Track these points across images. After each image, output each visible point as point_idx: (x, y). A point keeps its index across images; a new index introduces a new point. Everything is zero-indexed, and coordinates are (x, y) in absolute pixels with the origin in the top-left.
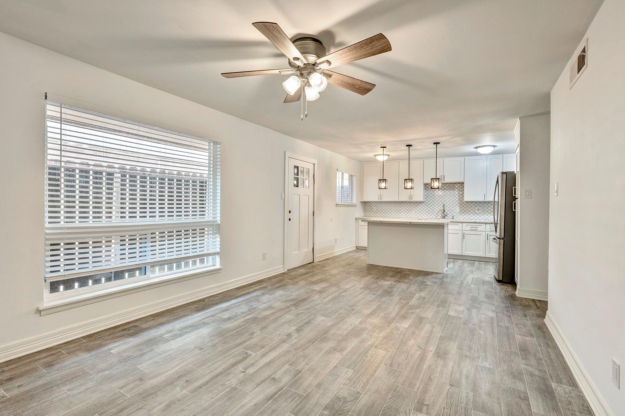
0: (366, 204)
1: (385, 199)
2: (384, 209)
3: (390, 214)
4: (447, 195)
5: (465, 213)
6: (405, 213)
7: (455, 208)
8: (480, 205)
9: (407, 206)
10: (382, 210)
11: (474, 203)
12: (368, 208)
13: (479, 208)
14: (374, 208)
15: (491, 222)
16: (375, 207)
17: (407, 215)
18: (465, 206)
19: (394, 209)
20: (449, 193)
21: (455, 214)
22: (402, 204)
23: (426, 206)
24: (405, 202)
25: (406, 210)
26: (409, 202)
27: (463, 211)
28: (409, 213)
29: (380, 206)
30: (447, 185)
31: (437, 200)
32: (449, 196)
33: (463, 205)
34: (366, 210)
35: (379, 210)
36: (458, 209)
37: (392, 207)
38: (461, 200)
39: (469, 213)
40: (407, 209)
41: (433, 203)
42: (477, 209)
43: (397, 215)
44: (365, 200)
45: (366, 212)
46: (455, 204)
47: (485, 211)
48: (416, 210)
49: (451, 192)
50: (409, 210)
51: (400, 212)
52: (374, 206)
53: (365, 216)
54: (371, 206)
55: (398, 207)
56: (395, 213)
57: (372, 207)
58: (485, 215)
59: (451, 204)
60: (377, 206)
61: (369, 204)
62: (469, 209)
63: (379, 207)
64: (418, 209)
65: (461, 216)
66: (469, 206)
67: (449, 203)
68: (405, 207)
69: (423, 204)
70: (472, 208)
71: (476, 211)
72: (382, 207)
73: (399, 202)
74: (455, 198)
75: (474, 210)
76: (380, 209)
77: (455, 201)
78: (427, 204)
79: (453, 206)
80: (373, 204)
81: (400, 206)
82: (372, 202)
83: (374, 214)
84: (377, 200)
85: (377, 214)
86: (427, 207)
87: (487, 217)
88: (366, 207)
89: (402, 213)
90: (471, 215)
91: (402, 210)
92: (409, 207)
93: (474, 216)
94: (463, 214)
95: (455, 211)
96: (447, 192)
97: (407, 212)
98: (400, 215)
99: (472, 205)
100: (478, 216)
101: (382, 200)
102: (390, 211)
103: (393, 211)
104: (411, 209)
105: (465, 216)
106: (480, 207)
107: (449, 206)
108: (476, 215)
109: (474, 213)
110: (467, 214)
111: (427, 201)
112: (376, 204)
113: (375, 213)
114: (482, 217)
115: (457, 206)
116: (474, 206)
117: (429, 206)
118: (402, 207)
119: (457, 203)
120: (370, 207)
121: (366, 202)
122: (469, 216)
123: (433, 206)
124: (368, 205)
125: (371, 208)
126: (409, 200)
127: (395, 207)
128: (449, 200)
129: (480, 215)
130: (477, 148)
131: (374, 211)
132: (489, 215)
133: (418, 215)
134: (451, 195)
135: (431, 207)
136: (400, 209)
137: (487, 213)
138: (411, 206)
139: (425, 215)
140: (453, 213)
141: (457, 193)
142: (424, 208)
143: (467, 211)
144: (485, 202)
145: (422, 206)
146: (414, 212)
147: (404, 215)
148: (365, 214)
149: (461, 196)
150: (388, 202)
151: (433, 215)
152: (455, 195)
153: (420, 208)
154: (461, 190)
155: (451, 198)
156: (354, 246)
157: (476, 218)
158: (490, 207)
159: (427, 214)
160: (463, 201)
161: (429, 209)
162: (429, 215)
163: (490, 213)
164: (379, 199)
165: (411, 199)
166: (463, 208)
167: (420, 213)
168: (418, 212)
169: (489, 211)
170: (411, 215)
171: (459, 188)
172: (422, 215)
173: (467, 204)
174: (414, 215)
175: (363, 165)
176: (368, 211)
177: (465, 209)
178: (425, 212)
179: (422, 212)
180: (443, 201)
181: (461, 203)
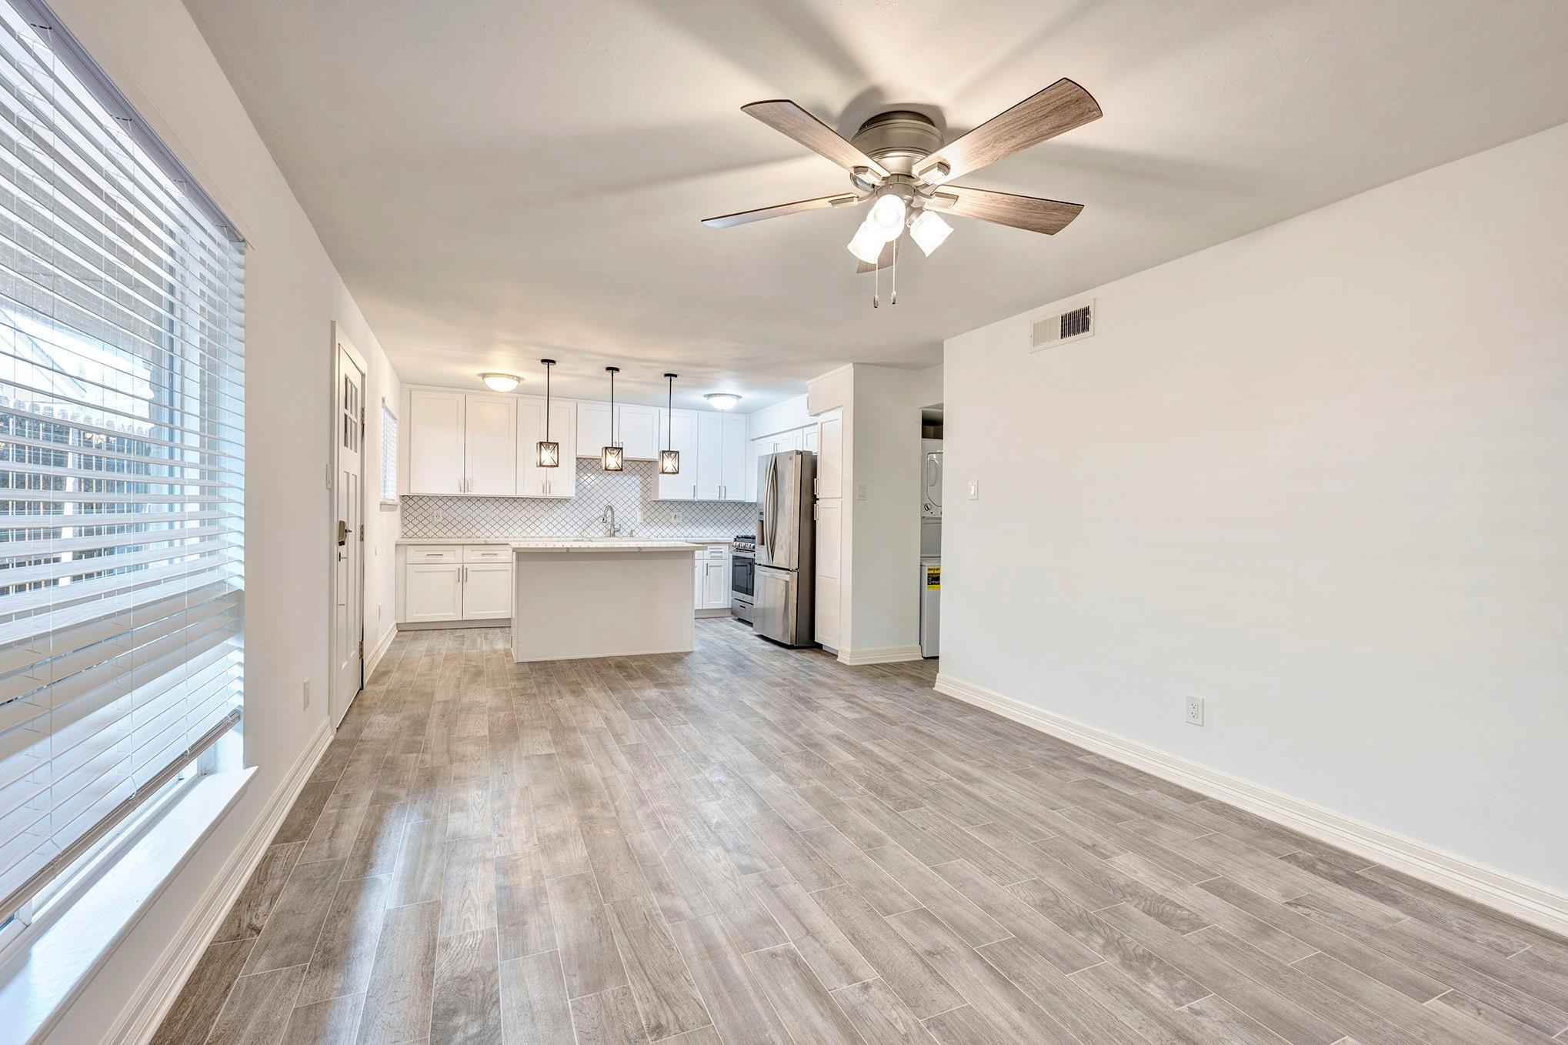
0: (411, 502)
1: (476, 491)
2: (464, 515)
3: (483, 530)
4: (617, 485)
5: (652, 524)
6: (524, 526)
7: (633, 513)
8: (679, 507)
10: (459, 519)
11: (668, 504)
12: (415, 514)
13: (677, 514)
14: (435, 515)
16: (440, 511)
17: (529, 530)
18: (653, 510)
19: (492, 515)
20: (622, 481)
21: (633, 527)
22: (515, 504)
23: (572, 509)
24: (533, 500)
25: (525, 519)
26: (542, 500)
27: (649, 520)
29: (455, 507)
30: (627, 464)
32: (622, 489)
33: (649, 506)
34: (411, 518)
35: (450, 519)
36: (639, 516)
37: (488, 511)
38: (645, 496)
39: (660, 524)
40: (529, 516)
41: (589, 502)
42: (673, 514)
43: (502, 530)
44: (414, 491)
45: (410, 526)
46: (633, 506)
47: (686, 521)
48: (551, 519)
49: (626, 478)
50: (533, 519)
51: (511, 523)
52: (435, 507)
53: (405, 536)
54: (426, 507)
55: (506, 512)
57: (430, 511)
58: (686, 527)
59: (625, 506)
60: (445, 507)
61: (421, 503)
62: (660, 517)
63: (450, 511)
64: (555, 516)
65: (645, 530)
66: (660, 510)
67: (621, 502)
68: (524, 512)
69: (567, 505)
70: (664, 514)
71: (673, 520)
72: (460, 511)
73: (515, 499)
74: (634, 492)
75: (668, 517)
76: (455, 515)
77: (633, 499)
78: (576, 505)
79: (629, 510)
80: (431, 503)
81: (511, 508)
82: (430, 498)
83: (436, 530)
84: (455, 491)
85: (445, 530)
86: (576, 512)
87: (690, 531)
88: (411, 510)
89: (515, 527)
90: (664, 527)
91: (515, 519)
92: (533, 512)
93: (668, 530)
94: (648, 527)
96: (618, 478)
97: (528, 523)
98: (511, 530)
99: (664, 507)
100: (675, 530)
101: (469, 493)
102: (483, 522)
103: (493, 522)
104: (537, 516)
105: (652, 530)
106: (677, 510)
107: (621, 509)
108: (671, 527)
109: (668, 524)
110: (656, 527)
111: (584, 498)
112: (440, 503)
113: (440, 526)
114: (683, 530)
115: (637, 510)
116: (668, 510)
117: (580, 509)
118: (515, 512)
119: (637, 503)
120: (420, 511)
121: (411, 498)
122: (660, 530)
123: (589, 509)
124: (416, 506)
125: (426, 514)
126: (543, 495)
127: (497, 511)
128: (621, 495)
129: (679, 527)
130: (710, 396)
131: (436, 521)
132: (693, 527)
133: (555, 530)
134: (625, 485)
135: (584, 512)
136: (511, 515)
137: (690, 524)
138: (537, 508)
139: (572, 530)
140: (629, 523)
141: (638, 482)
142: (568, 512)
143: (656, 520)
144: (687, 502)
145: (563, 509)
146: (546, 523)
147: (520, 530)
148: (406, 530)
149: (645, 489)
150: (478, 499)
151: (589, 530)
152: (633, 486)
153: (559, 512)
154: (646, 476)
155: (626, 492)
156: (395, 622)
157: (671, 534)
158: (697, 511)
159: (576, 527)
160: (649, 500)
161: (581, 516)
162: (580, 530)
163: (696, 522)
164: (462, 489)
165: (548, 492)
166: (649, 513)
167: (559, 527)
168: (555, 523)
169: (693, 521)
170: (537, 530)
171: (641, 472)
172: (563, 530)
173: (657, 507)
174: (546, 530)
175: (411, 391)
176: (415, 522)
177: (652, 517)
178: (572, 523)
179: (564, 523)
180: (609, 499)
181: (645, 503)
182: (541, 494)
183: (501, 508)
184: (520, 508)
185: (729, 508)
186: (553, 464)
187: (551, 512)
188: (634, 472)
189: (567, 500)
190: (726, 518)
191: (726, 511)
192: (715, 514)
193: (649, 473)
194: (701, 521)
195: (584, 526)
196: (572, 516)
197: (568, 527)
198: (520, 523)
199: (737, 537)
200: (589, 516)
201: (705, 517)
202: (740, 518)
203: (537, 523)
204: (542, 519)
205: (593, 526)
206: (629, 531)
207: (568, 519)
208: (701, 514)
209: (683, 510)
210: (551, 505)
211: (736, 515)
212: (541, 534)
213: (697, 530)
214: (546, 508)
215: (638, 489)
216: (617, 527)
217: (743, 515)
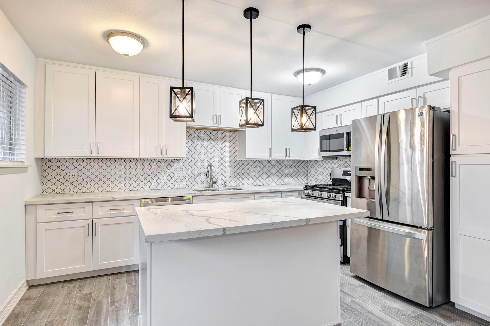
0: (49, 164)
1: (104, 153)
2: (97, 173)
3: (112, 185)
5: (238, 176)
6: (145, 181)
7: (225, 169)
8: (255, 164)
9: (149, 167)
10: (92, 177)
11: (248, 162)
12: (54, 174)
13: (254, 169)
14: (71, 174)
15: (287, 190)
16: (76, 171)
17: (149, 184)
18: (238, 167)
20: (217, 146)
21: (225, 179)
22: (138, 164)
23: (182, 167)
24: (152, 160)
25: (145, 176)
26: (159, 160)
27: (235, 174)
28: (152, 181)
29: (88, 167)
30: (214, 133)
31: (200, 156)
32: (217, 151)
33: (235, 164)
34: (49, 177)
35: (84, 177)
36: (229, 171)
37: (116, 170)
38: (233, 157)
39: (243, 176)
40: (149, 173)
41: (194, 161)
42: (251, 170)
43: (128, 185)
44: (49, 154)
45: (49, 184)
46: (225, 164)
47: (260, 174)
48: (166, 175)
49: (219, 144)
50: (152, 176)
51: (135, 179)
52: (71, 167)
53: (44, 193)
54: (63, 168)
55: (131, 170)
56: (124, 182)
57: (67, 171)
58: (260, 179)
59: (220, 164)
60: (80, 167)
61: (59, 164)
62: (243, 172)
63: (84, 170)
64: (169, 172)
65: (233, 182)
66: (243, 167)
67: (216, 161)
68: (145, 170)
69: (178, 164)
70: (245, 169)
71: (251, 174)
72: (92, 170)
73: (138, 160)
74: (225, 154)
75: (248, 172)
76: (88, 174)
77: (225, 159)
78: (185, 164)
79: (222, 167)
80: (67, 164)
81: (135, 167)
82: (67, 159)
83: (71, 187)
84: (87, 154)
85: (80, 186)
86: (185, 169)
87: (262, 181)
88: (49, 171)
89: (138, 182)
90: (246, 179)
92: (152, 170)
93: (248, 181)
94: (235, 179)
95: (225, 174)
96: (214, 143)
97: (149, 178)
98: (135, 185)
99: (245, 164)
100: (253, 181)
103: (120, 179)
104: (156, 173)
105: (238, 182)
106: (255, 167)
107: (217, 167)
108: (250, 179)
109: (248, 176)
110: (240, 179)
111: (191, 159)
112: (76, 164)
113: (76, 183)
114: (257, 181)
115: (228, 167)
116: (248, 167)
117: (188, 167)
118: (138, 170)
119: (228, 162)
120: (58, 171)
121: (49, 160)
122: (243, 181)
123: (194, 167)
124: (54, 167)
125: (63, 174)
126: (161, 156)
128: (217, 156)
129: (255, 179)
131: (72, 179)
132: (264, 179)
133: (169, 184)
134: (219, 149)
135: (191, 169)
136: (135, 173)
137: (262, 176)
138: (156, 167)
139: (182, 183)
140: (222, 177)
141: (228, 146)
142: (179, 170)
143: (240, 174)
144: (260, 161)
145: (175, 167)
146: (162, 178)
147: (142, 184)
148: (45, 187)
149: (233, 152)
150: (109, 160)
151: (194, 183)
152: (225, 149)
153: (172, 169)
154: (233, 142)
155: (219, 154)
156: (24, 280)
157: (250, 184)
158: (267, 167)
159: (185, 180)
160: (235, 159)
161: (188, 172)
162: (188, 183)
163: (266, 175)
164: (93, 152)
165: (165, 153)
166: (235, 169)
167: (172, 181)
168: (169, 178)
169: (265, 174)
170: (156, 184)
171: (230, 139)
172: (175, 183)
173: (241, 164)
174: (162, 184)
175: (45, 65)
176: (54, 180)
177: (238, 172)
178: (182, 178)
179: (175, 178)
180: (208, 159)
181: (233, 162)
182: (160, 156)
183: (127, 167)
184: (142, 167)
185: (286, 164)
186: (188, 115)
187: (166, 170)
188: (225, 139)
189: (178, 160)
190: (284, 171)
191: (284, 166)
192: (278, 169)
193: (235, 139)
194: (269, 174)
195: (190, 180)
196: (182, 172)
197: (178, 181)
198: (142, 179)
199: (306, 186)
200: (194, 172)
201: (271, 171)
202: (293, 171)
203: (156, 178)
204: (159, 176)
205: (197, 180)
206: (222, 182)
207: (178, 175)
208: (269, 169)
209: (258, 166)
210: (166, 164)
211: (291, 169)
212: (159, 187)
213: (267, 181)
214: (162, 167)
215: (228, 152)
216: (214, 180)
217: (295, 169)
